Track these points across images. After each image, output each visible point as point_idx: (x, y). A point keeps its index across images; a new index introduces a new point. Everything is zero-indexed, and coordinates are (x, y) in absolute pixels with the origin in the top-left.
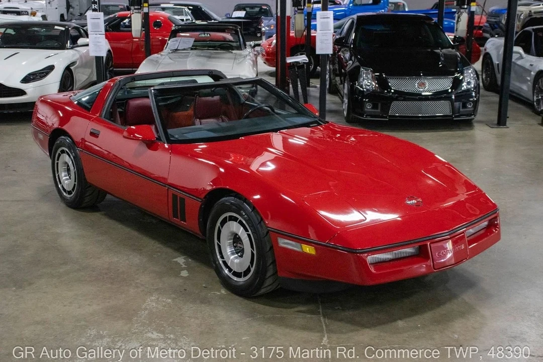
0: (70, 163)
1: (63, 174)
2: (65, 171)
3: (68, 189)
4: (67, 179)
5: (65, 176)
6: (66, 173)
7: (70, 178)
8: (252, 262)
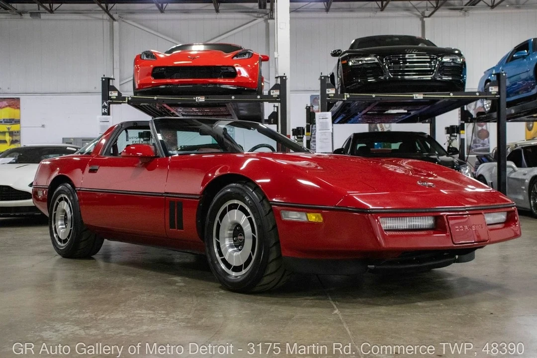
0: (68, 210)
1: (60, 223)
2: (61, 220)
3: (63, 238)
4: (63, 228)
5: (62, 225)
6: (63, 222)
7: (66, 227)
8: (253, 250)
